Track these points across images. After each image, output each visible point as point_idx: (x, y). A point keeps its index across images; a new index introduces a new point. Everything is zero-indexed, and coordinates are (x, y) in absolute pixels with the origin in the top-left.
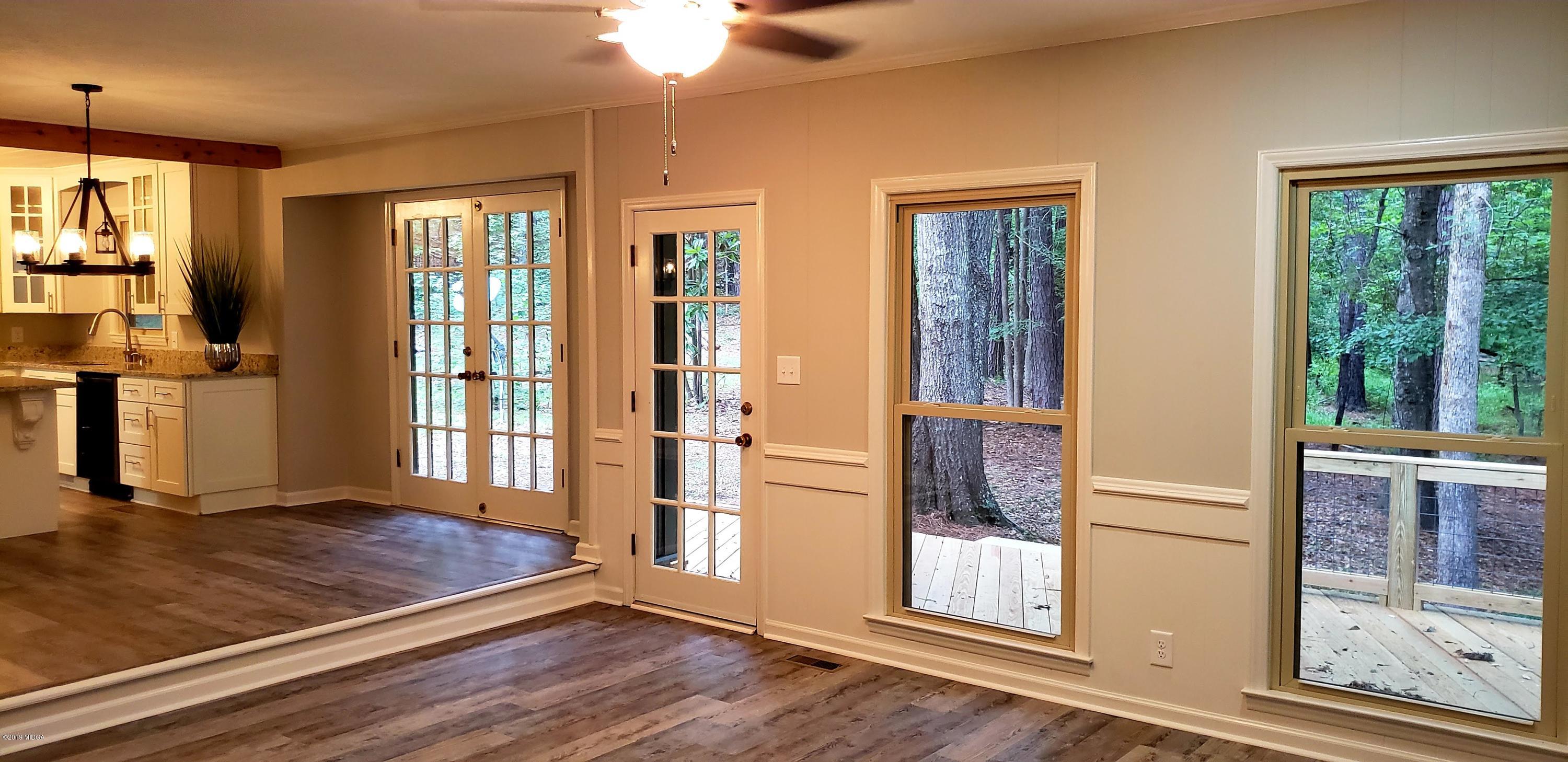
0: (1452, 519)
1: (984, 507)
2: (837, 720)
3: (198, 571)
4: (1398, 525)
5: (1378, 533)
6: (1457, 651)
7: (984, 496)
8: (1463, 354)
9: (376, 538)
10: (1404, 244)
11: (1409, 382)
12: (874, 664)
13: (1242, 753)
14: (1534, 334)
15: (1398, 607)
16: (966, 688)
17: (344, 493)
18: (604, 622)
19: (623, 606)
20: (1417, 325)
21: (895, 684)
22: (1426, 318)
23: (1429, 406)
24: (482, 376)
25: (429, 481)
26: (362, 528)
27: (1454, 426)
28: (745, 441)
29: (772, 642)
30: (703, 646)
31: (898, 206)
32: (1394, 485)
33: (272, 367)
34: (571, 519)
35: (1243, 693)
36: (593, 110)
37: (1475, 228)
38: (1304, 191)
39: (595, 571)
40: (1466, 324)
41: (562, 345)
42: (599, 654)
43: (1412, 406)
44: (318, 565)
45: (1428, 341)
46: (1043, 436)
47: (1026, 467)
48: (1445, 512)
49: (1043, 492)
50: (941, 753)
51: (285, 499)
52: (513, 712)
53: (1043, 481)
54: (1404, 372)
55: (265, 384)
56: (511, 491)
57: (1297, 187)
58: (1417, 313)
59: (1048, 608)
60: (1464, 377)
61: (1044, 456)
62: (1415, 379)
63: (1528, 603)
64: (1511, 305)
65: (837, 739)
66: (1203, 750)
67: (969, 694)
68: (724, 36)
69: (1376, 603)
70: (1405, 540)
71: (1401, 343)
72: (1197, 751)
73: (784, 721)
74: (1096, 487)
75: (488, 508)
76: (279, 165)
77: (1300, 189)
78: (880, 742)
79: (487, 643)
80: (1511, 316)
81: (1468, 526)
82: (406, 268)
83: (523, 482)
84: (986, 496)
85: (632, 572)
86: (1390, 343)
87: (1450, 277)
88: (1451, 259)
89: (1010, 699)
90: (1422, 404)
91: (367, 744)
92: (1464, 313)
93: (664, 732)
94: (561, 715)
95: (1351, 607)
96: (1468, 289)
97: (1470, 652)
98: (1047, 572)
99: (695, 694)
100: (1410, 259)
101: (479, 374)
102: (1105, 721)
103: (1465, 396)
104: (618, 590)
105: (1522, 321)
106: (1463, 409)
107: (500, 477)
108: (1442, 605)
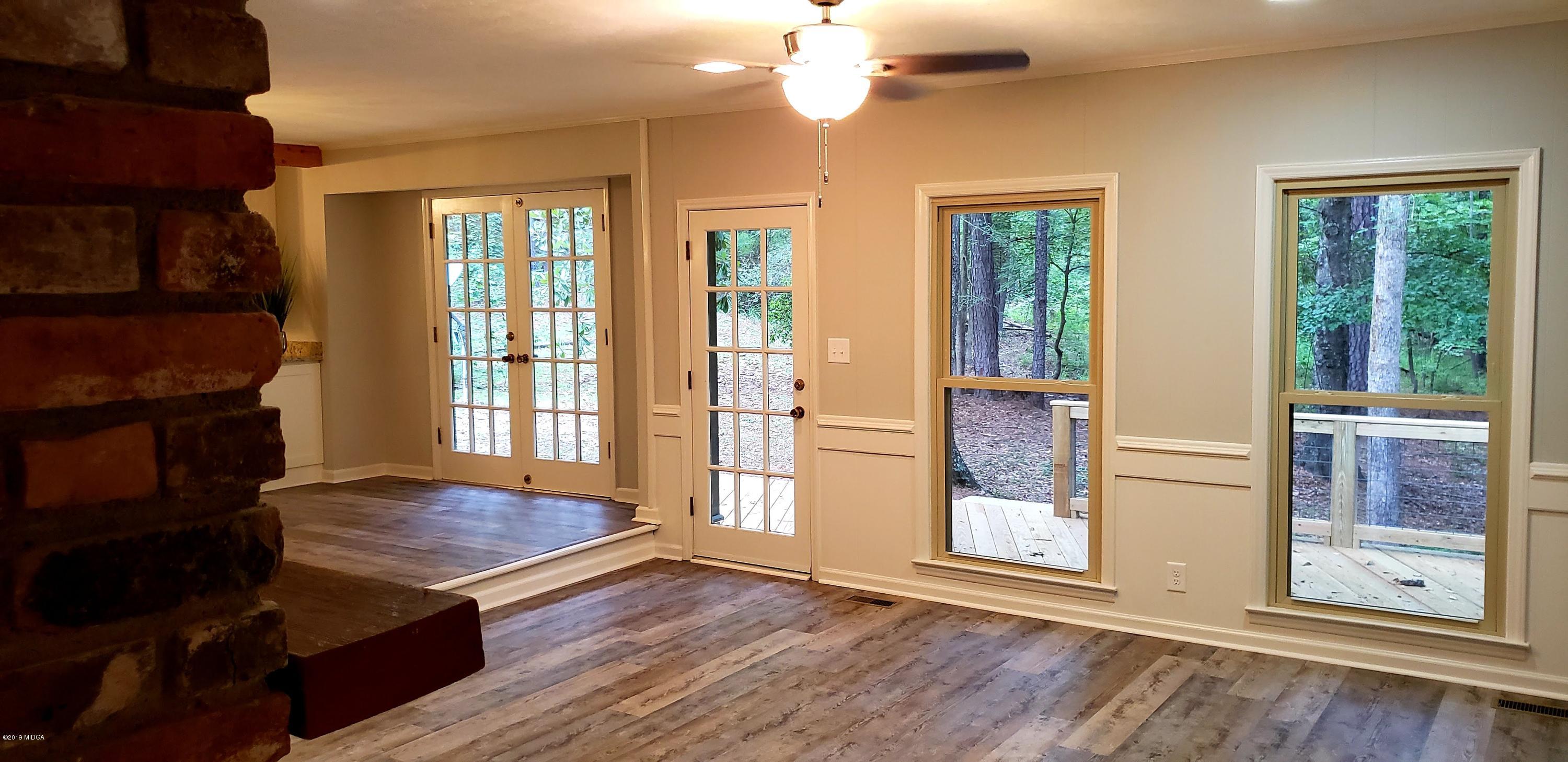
0: (1379, 470)
1: (956, 470)
2: (909, 644)
3: (294, 541)
4: (1340, 475)
5: (1301, 487)
6: (1394, 580)
7: (955, 460)
8: (1389, 324)
9: (440, 509)
10: (1322, 222)
11: (1327, 348)
12: (922, 601)
13: (1248, 658)
14: (1439, 304)
15: (1340, 546)
16: (1007, 617)
17: (383, 470)
18: (672, 574)
19: (683, 560)
20: (1336, 296)
21: (947, 616)
22: (1343, 290)
23: (1345, 370)
24: (525, 359)
25: (471, 456)
26: (420, 500)
27: (1381, 388)
28: (798, 413)
29: (828, 586)
30: (769, 592)
31: (938, 207)
32: (1336, 440)
33: (317, 354)
34: (618, 486)
35: (1246, 610)
36: (648, 120)
37: (1399, 214)
38: (1293, 198)
39: (654, 531)
40: (1391, 298)
41: (606, 330)
42: (682, 599)
43: (1330, 370)
44: (403, 533)
45: (1348, 312)
46: (985, 405)
47: (974, 433)
48: (1373, 464)
49: (995, 456)
50: (1005, 665)
51: (332, 477)
52: (633, 648)
53: (992, 446)
54: (1322, 339)
55: (311, 369)
56: (556, 464)
57: (1288, 195)
58: (1335, 286)
59: (1042, 555)
60: (1389, 345)
61: (988, 423)
62: (1334, 345)
63: (1449, 538)
64: (1417, 278)
65: (916, 659)
66: (1216, 657)
67: (1011, 622)
68: (867, 85)
69: (1322, 543)
70: (1346, 487)
71: (1322, 313)
72: (1211, 658)
73: (866, 646)
74: (1120, 445)
75: (532, 479)
76: (320, 163)
77: (1290, 196)
78: (952, 660)
79: (579, 594)
80: (1417, 288)
81: (1393, 475)
82: (444, 259)
83: (568, 455)
84: (957, 460)
85: (691, 531)
86: (1313, 314)
87: (1377, 257)
88: (1378, 241)
89: (1046, 625)
90: (1339, 368)
91: (522, 677)
92: (1389, 288)
93: (770, 658)
94: (677, 647)
95: (1301, 548)
96: (1392, 267)
97: (1404, 580)
98: (1031, 525)
99: (782, 628)
100: (1328, 236)
101: (523, 356)
102: (1131, 639)
103: (1390, 361)
104: (679, 547)
105: (1427, 292)
106: (1389, 373)
107: (544, 452)
108: (1378, 543)
